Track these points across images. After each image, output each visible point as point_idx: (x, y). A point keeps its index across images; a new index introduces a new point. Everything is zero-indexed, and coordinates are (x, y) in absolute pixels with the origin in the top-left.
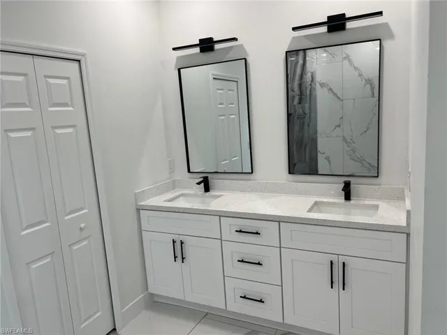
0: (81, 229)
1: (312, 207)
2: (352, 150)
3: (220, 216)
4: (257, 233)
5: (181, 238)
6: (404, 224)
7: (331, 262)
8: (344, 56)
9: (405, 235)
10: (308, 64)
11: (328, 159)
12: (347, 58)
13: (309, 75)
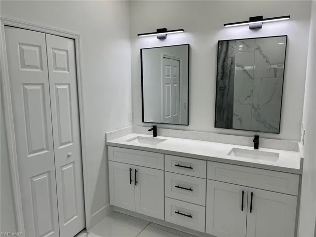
0: (69, 156)
1: (231, 152)
2: (258, 114)
3: (164, 154)
4: (190, 168)
5: (136, 167)
6: (298, 167)
7: (243, 191)
8: (257, 47)
9: (298, 176)
10: (229, 52)
11: (240, 120)
12: (259, 48)
13: (230, 59)
